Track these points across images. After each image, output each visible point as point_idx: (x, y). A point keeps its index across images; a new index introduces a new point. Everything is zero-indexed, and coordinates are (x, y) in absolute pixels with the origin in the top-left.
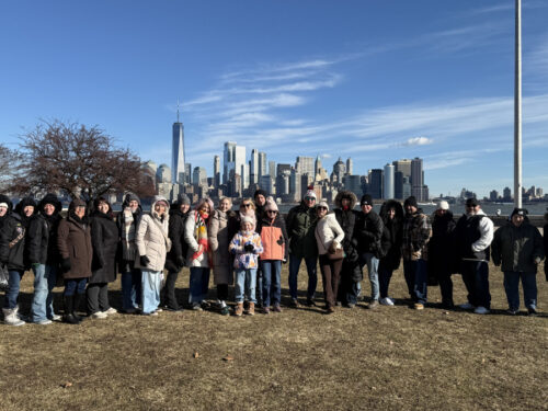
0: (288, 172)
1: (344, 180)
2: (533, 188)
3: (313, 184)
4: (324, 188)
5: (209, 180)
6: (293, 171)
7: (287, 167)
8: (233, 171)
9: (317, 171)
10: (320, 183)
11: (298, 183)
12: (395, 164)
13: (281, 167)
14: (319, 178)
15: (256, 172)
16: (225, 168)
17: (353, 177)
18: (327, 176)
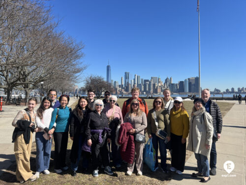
0: (148, 83)
1: (169, 85)
2: (243, 88)
3: (157, 87)
4: (162, 88)
5: (120, 86)
6: (150, 82)
7: (148, 81)
8: (128, 83)
9: (159, 82)
10: (160, 86)
11: (152, 86)
12: (189, 79)
13: (146, 81)
14: (160, 85)
15: (136, 83)
16: (125, 81)
17: (173, 84)
18: (163, 84)
